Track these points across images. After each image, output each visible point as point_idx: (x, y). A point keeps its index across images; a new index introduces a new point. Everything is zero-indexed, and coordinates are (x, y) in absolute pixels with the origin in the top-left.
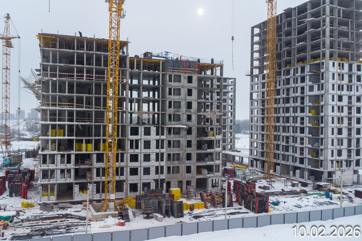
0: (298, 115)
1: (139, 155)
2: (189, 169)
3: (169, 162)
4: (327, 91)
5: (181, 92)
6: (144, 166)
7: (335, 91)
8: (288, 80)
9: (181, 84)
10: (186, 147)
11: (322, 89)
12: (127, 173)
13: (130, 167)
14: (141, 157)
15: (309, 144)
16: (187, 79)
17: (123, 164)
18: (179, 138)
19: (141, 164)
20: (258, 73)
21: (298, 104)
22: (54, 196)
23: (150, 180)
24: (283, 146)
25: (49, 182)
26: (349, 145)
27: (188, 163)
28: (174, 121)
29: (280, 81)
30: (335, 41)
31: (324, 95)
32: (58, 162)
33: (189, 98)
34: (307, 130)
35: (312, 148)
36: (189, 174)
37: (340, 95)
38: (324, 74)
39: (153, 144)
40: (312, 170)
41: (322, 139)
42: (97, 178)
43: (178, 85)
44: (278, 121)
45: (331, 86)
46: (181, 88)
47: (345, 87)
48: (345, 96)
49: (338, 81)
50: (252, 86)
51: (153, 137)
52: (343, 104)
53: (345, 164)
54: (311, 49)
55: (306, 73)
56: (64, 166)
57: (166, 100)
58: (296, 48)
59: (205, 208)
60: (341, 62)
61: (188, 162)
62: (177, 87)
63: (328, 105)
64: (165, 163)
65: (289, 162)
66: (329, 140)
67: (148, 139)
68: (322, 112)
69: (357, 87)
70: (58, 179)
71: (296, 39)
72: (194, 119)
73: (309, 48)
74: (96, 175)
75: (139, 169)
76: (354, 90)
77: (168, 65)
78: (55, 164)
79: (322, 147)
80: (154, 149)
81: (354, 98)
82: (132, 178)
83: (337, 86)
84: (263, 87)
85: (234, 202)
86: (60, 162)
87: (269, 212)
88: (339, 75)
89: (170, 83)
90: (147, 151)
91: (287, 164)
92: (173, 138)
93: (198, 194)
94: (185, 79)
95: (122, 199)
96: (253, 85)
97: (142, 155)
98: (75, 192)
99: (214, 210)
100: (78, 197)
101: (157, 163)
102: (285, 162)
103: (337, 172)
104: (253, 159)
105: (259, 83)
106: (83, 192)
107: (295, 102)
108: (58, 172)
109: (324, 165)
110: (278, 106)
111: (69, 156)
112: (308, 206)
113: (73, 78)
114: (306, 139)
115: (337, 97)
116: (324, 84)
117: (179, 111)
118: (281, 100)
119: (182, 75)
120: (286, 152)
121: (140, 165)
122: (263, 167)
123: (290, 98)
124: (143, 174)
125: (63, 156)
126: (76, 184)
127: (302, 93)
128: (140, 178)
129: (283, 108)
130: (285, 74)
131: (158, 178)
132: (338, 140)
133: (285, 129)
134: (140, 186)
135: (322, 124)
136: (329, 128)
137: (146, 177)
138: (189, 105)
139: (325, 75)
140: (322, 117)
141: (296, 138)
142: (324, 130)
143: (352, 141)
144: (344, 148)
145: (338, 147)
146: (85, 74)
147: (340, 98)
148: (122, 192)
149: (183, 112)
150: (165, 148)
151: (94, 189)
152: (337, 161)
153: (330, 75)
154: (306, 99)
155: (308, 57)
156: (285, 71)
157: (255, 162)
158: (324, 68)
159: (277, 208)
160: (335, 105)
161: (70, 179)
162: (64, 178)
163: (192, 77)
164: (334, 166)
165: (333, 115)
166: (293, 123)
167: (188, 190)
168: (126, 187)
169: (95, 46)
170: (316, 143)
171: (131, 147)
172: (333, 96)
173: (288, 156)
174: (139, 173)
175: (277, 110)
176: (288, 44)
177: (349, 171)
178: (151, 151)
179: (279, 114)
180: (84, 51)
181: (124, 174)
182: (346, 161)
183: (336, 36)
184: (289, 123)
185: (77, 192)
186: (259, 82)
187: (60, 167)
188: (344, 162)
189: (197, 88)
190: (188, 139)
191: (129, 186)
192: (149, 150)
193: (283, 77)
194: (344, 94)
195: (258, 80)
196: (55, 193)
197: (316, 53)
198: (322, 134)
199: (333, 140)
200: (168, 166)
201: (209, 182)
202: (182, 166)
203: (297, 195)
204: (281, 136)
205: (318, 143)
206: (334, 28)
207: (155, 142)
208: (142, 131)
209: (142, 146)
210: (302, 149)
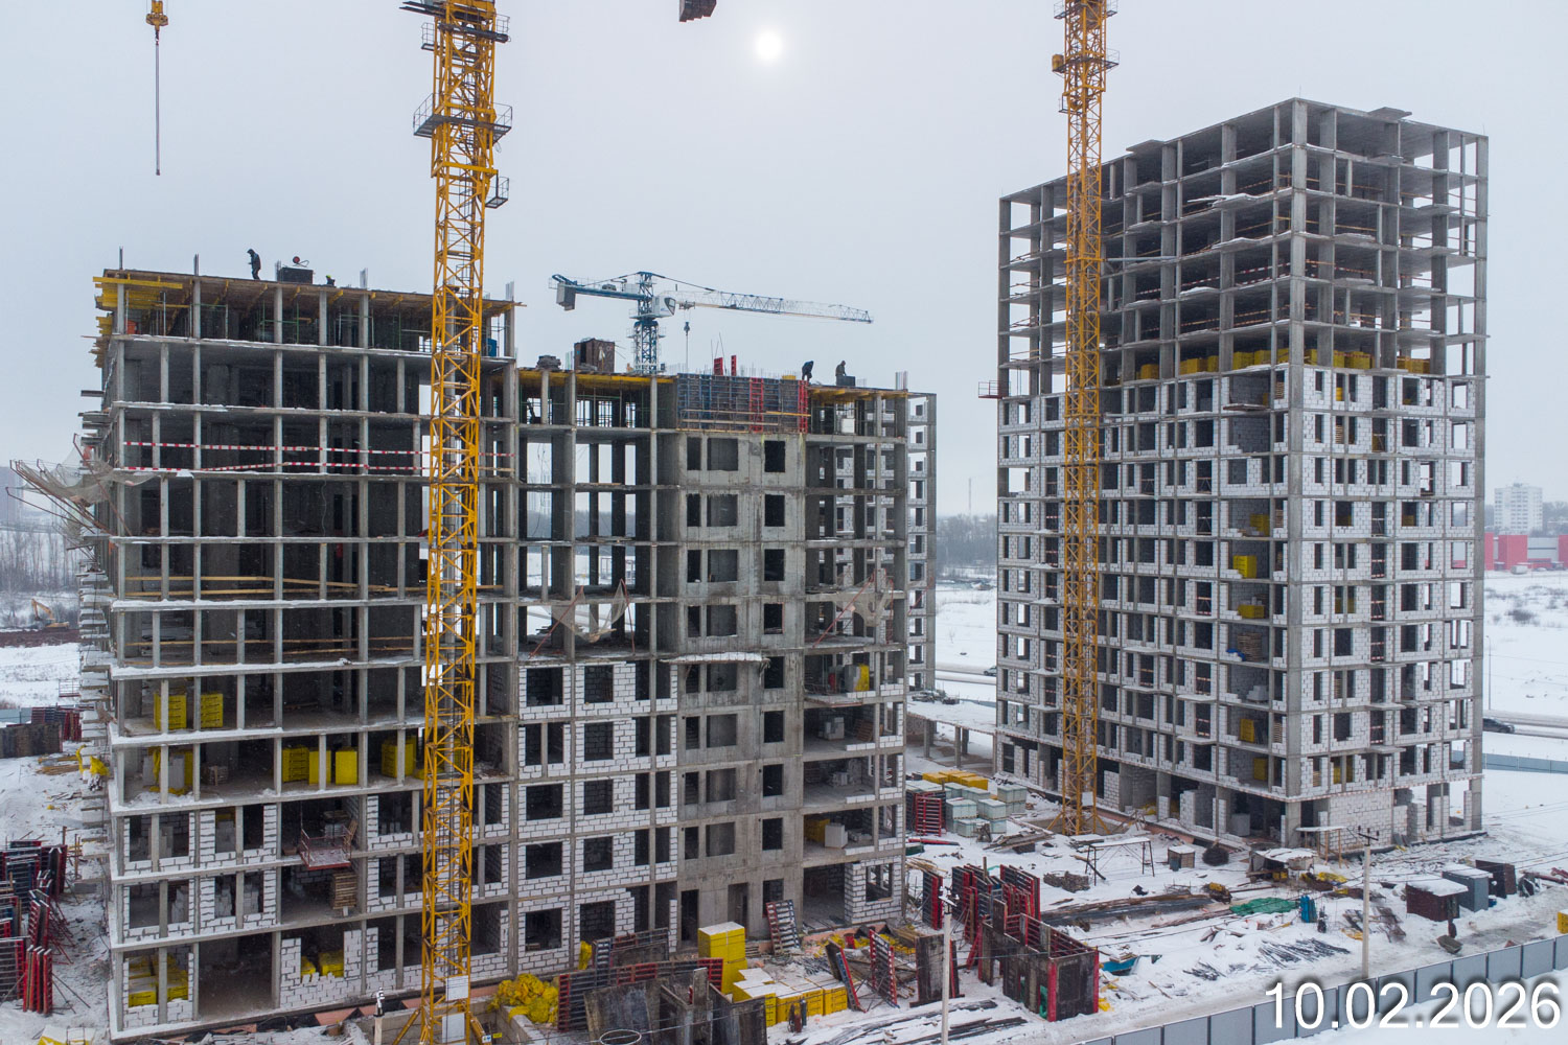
0: (1186, 574)
1: (566, 789)
2: (772, 834)
3: (691, 809)
4: (1296, 487)
5: (739, 511)
6: (587, 834)
7: (1327, 484)
8: (1148, 429)
9: (738, 477)
10: (762, 739)
11: (1279, 479)
12: (514, 866)
13: (527, 840)
14: (573, 798)
15: (1230, 690)
16: (764, 456)
17: (495, 832)
18: (733, 703)
19: (571, 827)
20: (1026, 391)
21: (1188, 530)
22: (185, 997)
23: (611, 892)
24: (1130, 694)
25: (163, 940)
26: (1378, 693)
27: (769, 807)
28: (709, 634)
29: (1115, 431)
30: (1323, 287)
31: (1285, 503)
32: (202, 846)
33: (772, 537)
34: (1221, 636)
35: (1242, 709)
36: (773, 852)
37: (1343, 499)
38: (1286, 417)
39: (625, 737)
40: (1244, 794)
41: (1279, 674)
42: (381, 904)
43: (726, 483)
44: (1111, 592)
45: (1309, 465)
46: (737, 492)
47: (1362, 469)
48: (1360, 504)
49: (1335, 446)
50: (1007, 439)
51: (624, 707)
52: (1356, 536)
53: (1364, 766)
54: (1236, 313)
55: (1215, 411)
56: (230, 859)
57: (677, 547)
58: (1177, 307)
59: (849, 1007)
60: (1347, 372)
61: (771, 801)
62: (722, 492)
63: (1302, 540)
64: (675, 814)
65: (1153, 760)
66: (1304, 677)
67: (601, 718)
68: (1279, 568)
69: (1405, 465)
70: (208, 924)
71: (1178, 268)
72: (793, 623)
73: (1226, 310)
74: (377, 890)
75: (566, 847)
76: (1395, 478)
77: (682, 398)
78: (192, 853)
79: (1279, 706)
80: (627, 756)
81: (1394, 510)
82: (538, 886)
83: (1334, 466)
84: (1052, 449)
85: (960, 967)
86: (213, 845)
87: (1100, 1011)
88: (1340, 421)
89: (694, 474)
90: (598, 769)
91: (1147, 765)
92: (705, 705)
93: (810, 933)
94: (755, 454)
95: (495, 983)
96: (1011, 436)
97: (577, 789)
98: (284, 971)
99: (890, 1019)
100: (298, 992)
101: (643, 817)
102: (1139, 756)
103: (1333, 803)
104: (1013, 738)
105: (1034, 431)
106: (319, 970)
107: (1176, 520)
108: (203, 892)
109: (1287, 777)
110: (1108, 529)
111: (254, 814)
112: (1241, 966)
113: (269, 465)
114: (1218, 671)
115: (1334, 509)
116: (1286, 459)
117: (729, 593)
118: (1123, 509)
119: (740, 438)
120: (1143, 720)
121: (569, 831)
122: (1052, 772)
123: (1157, 504)
124: (582, 869)
125: (224, 815)
126: (286, 935)
127: (1204, 485)
128: (572, 888)
129: (1130, 540)
130: (1137, 406)
131: (647, 879)
132: (1338, 675)
133: (1139, 626)
134: (570, 923)
135: (1280, 616)
136: (1304, 630)
137: (597, 879)
138: (773, 564)
139: (1290, 424)
140: (1279, 588)
141: (1182, 663)
142: (1285, 639)
143: (1388, 676)
144: (1356, 705)
145: (1337, 704)
146: (324, 448)
147: (1344, 514)
148: (493, 955)
149: (747, 593)
150: (674, 752)
151: (369, 952)
152: (1333, 759)
153: (1306, 423)
154: (1219, 511)
155: (1225, 346)
156: (1137, 393)
157: (1019, 752)
158: (1286, 396)
159: (1128, 988)
160: (1325, 540)
161: (258, 916)
162: (233, 913)
163: (783, 444)
164: (1324, 780)
165: (1318, 579)
166: (1170, 602)
167: (769, 921)
168: (512, 929)
169: (366, 321)
170: (1257, 688)
171: (533, 757)
172: (1319, 506)
173: (1150, 733)
174: (564, 865)
175: (1106, 548)
176: (1148, 283)
177: (1377, 795)
178: (617, 769)
179: (1115, 565)
180: (320, 348)
181: (503, 874)
182: (1367, 756)
183: (1328, 267)
184: (1153, 602)
185: (291, 970)
186: (1034, 425)
187: (214, 868)
188: (1357, 759)
189: (806, 491)
190: (770, 708)
191: (523, 925)
192: (608, 762)
193: (1127, 418)
194: (1358, 494)
195: (1028, 419)
196: (191, 984)
197: (1255, 331)
198: (1279, 653)
199: (1318, 677)
200: (689, 824)
201: (855, 878)
202: (745, 823)
203: (1195, 914)
204: (1124, 655)
205: (1264, 688)
206: (1323, 237)
207: (634, 727)
208: (577, 684)
209: (578, 748)
210: (1203, 710)
